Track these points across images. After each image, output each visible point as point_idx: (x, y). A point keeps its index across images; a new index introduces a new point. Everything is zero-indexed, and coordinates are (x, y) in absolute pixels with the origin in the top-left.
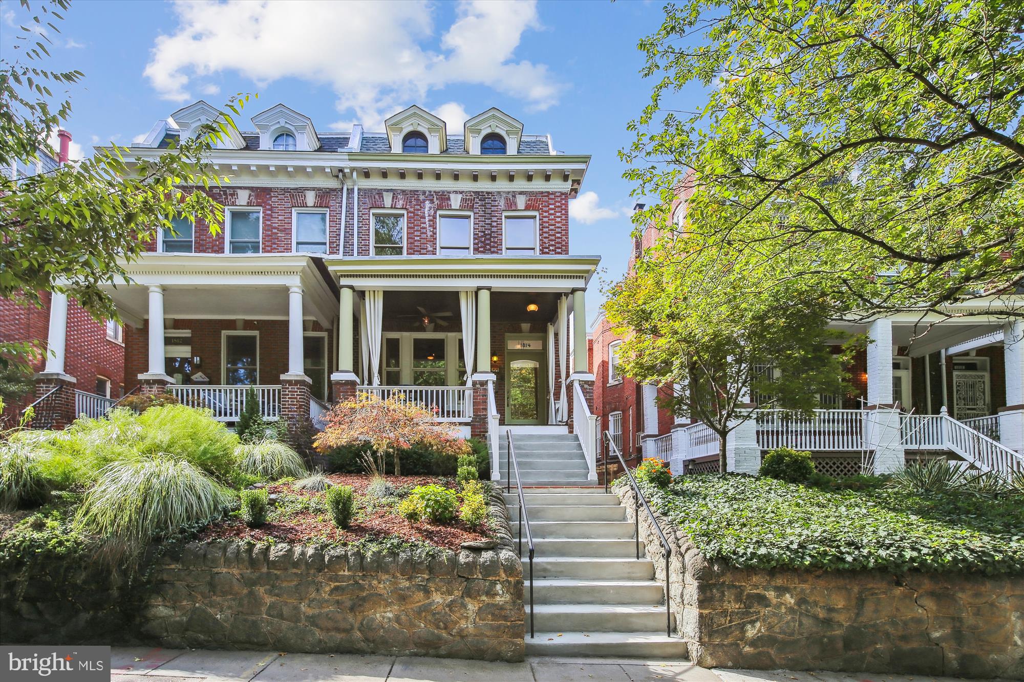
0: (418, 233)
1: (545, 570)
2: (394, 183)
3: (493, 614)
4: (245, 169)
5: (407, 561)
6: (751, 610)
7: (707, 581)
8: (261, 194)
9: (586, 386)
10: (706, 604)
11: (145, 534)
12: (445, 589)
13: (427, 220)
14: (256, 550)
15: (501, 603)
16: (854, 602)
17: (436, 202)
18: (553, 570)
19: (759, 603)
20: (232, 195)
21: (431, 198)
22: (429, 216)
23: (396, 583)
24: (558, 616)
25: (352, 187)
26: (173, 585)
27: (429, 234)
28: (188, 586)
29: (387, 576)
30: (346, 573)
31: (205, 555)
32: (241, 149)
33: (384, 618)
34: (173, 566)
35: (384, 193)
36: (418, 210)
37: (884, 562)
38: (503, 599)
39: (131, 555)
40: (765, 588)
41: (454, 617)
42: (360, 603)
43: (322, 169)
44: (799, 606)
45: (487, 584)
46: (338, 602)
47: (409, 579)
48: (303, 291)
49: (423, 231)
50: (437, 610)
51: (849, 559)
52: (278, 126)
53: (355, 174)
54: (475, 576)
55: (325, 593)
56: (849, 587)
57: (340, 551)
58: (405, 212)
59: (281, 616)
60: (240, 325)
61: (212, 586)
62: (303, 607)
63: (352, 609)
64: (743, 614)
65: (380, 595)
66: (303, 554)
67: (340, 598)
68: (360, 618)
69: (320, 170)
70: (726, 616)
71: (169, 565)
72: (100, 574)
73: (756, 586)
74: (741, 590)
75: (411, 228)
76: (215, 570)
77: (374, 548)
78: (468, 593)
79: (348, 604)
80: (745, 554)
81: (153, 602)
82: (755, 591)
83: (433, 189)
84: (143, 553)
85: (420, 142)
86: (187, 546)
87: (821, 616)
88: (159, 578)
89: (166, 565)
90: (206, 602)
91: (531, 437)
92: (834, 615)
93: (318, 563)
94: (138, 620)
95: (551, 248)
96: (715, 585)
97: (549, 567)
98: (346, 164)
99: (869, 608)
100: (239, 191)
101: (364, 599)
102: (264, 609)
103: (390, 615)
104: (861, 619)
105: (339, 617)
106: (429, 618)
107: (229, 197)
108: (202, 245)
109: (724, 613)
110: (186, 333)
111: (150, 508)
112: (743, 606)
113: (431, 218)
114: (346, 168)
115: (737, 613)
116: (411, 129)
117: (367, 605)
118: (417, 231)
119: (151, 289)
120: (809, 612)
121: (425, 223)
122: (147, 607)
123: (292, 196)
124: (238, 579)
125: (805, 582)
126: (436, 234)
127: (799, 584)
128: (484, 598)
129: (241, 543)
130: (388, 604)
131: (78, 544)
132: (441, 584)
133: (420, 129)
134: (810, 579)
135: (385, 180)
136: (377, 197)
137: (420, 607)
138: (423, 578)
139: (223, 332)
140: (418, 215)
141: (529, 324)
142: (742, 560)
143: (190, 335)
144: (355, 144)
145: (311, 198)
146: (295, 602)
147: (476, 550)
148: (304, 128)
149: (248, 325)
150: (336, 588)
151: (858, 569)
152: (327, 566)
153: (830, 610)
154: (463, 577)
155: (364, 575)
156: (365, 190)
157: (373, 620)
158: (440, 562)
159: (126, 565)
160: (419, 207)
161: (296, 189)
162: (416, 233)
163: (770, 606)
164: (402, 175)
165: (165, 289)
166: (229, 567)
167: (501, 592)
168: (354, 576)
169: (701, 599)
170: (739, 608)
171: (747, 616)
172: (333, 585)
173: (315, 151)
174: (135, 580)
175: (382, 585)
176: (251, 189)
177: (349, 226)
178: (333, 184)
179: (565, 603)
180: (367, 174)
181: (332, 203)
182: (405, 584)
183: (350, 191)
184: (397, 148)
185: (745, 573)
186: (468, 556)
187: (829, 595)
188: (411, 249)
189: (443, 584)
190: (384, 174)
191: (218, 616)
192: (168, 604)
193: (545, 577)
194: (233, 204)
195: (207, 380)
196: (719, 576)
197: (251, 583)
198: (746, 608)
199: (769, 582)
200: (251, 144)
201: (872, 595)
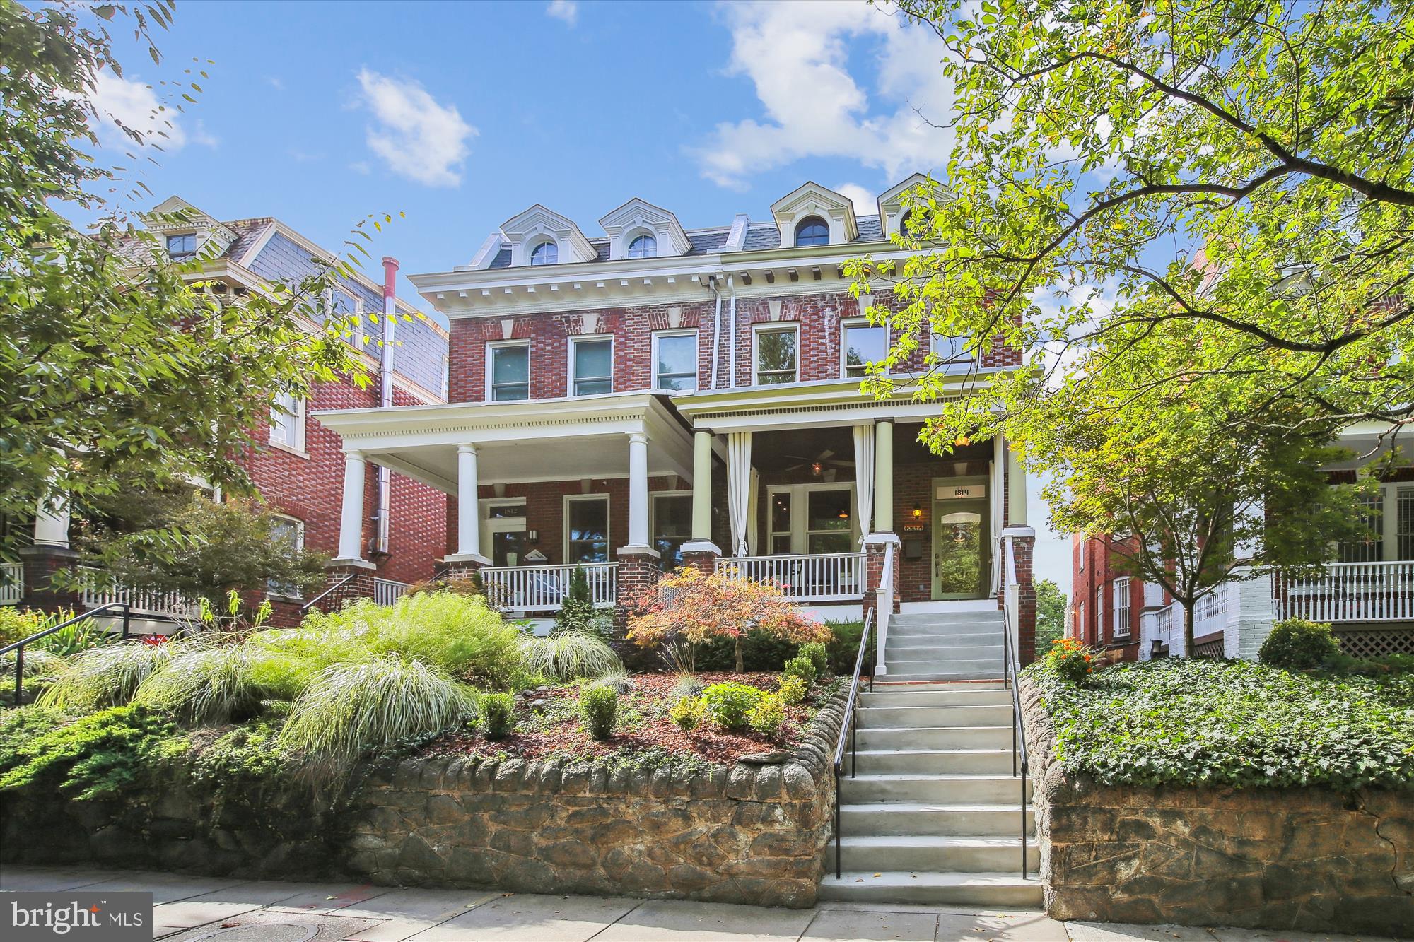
0: (815, 352)
1: (883, 791)
2: (783, 288)
3: (770, 847)
4: (590, 286)
5: (662, 779)
6: (1127, 843)
7: (1064, 804)
8: (613, 317)
9: (1023, 544)
10: (1061, 834)
11: (353, 750)
12: (709, 815)
13: (827, 333)
14: (481, 768)
15: (781, 833)
16: (1279, 832)
17: (840, 308)
18: (895, 791)
19: (1137, 833)
20: (576, 321)
21: (833, 303)
22: (830, 327)
23: (647, 807)
24: (880, 850)
25: (727, 298)
26: (382, 810)
27: (830, 351)
28: (400, 811)
29: (637, 799)
30: (588, 795)
31: (421, 774)
32: (591, 262)
33: (633, 850)
34: (384, 788)
35: (771, 303)
36: (815, 321)
37: (1326, 776)
38: (784, 827)
39: (336, 775)
40: (1147, 813)
41: (720, 850)
42: (603, 832)
43: (687, 278)
44: (1197, 838)
45: (764, 808)
46: (577, 831)
47: (665, 802)
48: (648, 440)
49: (821, 349)
50: (700, 840)
51: (1270, 771)
52: (634, 227)
53: (730, 281)
54: (749, 798)
55: (562, 819)
56: (1272, 811)
57: (582, 768)
58: (798, 325)
59: (508, 848)
60: (586, 487)
61: (427, 810)
62: (535, 837)
63: (593, 839)
64: (1114, 848)
65: (629, 822)
66: (537, 771)
67: (579, 826)
68: (604, 851)
69: (684, 280)
70: (1090, 851)
71: (379, 786)
72: (302, 799)
73: (1134, 810)
74: (1113, 815)
75: (805, 346)
76: (433, 792)
77: (624, 763)
78: (738, 820)
79: (589, 833)
80: (1117, 766)
81: (361, 830)
82: (1133, 817)
83: (835, 292)
84: (349, 773)
85: (819, 230)
86: (402, 763)
87: (1229, 851)
88: (368, 802)
89: (376, 786)
90: (422, 830)
91: (943, 616)
92: (1247, 850)
93: (555, 783)
94: (344, 851)
95: (997, 358)
96: (1074, 809)
97: (889, 787)
98: (718, 269)
99: (1302, 841)
100: (585, 316)
101: (608, 828)
102: (488, 839)
103: (641, 847)
104: (1289, 856)
105: (579, 849)
106: (690, 851)
107: (573, 325)
108: (539, 389)
109: (1088, 847)
110: (520, 501)
111: (361, 718)
112: (1114, 837)
113: (833, 330)
114: (719, 273)
115: (1106, 847)
116: (806, 213)
117: (611, 835)
118: (813, 349)
119: (461, 449)
120: (1212, 846)
121: (824, 338)
122: (354, 836)
123: (652, 317)
124: (458, 803)
125: (1205, 803)
126: (839, 351)
127: (1198, 806)
128: (759, 826)
129: (466, 759)
130: (638, 834)
131: (279, 762)
132: (705, 808)
133: (818, 213)
134: (1215, 800)
135: (771, 285)
136: (761, 308)
137: (678, 837)
138: (683, 801)
139: (565, 497)
140: (815, 328)
141: (965, 464)
142: (1111, 774)
143: (525, 504)
144: (735, 242)
145: (675, 317)
146: (527, 831)
147: (756, 765)
148: (666, 226)
149: (596, 486)
150: (575, 814)
151: (1286, 785)
152: (564, 787)
153: (1242, 843)
154: (735, 799)
155: (608, 797)
156: (745, 300)
157: (620, 853)
158: (704, 780)
159: (329, 787)
160: (816, 317)
161: (657, 307)
162: (812, 352)
163: (1154, 837)
164: (794, 277)
165: (478, 448)
166: (448, 788)
167: (781, 818)
168: (596, 799)
169: (1054, 827)
170: (1110, 840)
171: (1120, 851)
172: (571, 810)
173: (685, 255)
174: (340, 804)
175: (631, 810)
176: (600, 311)
177: (724, 349)
178: (702, 296)
179: (899, 834)
180: (747, 280)
181: (702, 321)
182: (659, 808)
183: (725, 304)
184: (787, 240)
185: (1120, 792)
186: (741, 773)
187: (1242, 823)
188: (805, 373)
189: (707, 808)
190: (770, 278)
191: (436, 848)
192: (379, 833)
193: (883, 801)
194: (578, 333)
195: (545, 558)
196: (1080, 796)
197: (473, 808)
198: (1119, 840)
199: (1153, 804)
200: (601, 254)
201: (1308, 822)
